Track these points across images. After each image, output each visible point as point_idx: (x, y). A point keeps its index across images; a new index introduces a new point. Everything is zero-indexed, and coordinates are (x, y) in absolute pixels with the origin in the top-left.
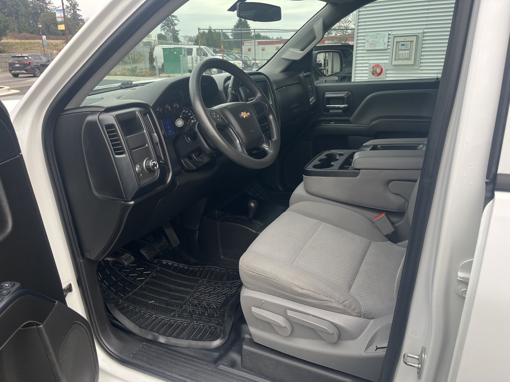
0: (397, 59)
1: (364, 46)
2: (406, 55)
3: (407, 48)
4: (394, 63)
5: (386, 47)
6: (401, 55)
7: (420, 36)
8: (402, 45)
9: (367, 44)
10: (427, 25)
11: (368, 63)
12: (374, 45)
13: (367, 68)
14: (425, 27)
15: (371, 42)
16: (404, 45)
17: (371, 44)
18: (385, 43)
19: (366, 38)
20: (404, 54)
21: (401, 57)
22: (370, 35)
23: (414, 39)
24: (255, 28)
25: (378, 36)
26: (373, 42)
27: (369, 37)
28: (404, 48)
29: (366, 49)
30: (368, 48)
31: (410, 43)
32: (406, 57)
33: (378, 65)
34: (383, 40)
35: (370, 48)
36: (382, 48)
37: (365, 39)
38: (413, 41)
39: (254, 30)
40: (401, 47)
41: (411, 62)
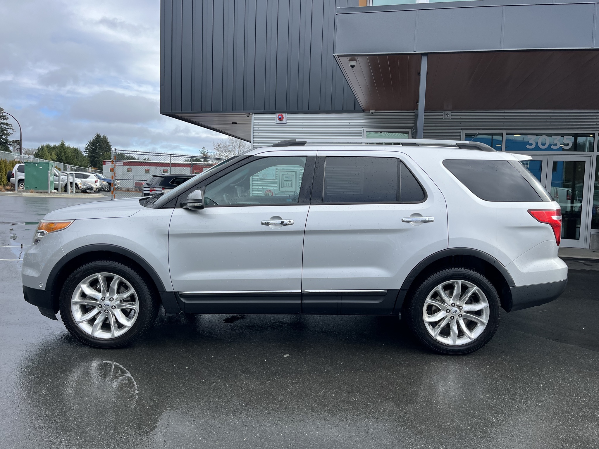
0: (282, 187)
1: (258, 176)
2: (289, 184)
3: (289, 180)
4: (281, 189)
5: (274, 178)
6: (286, 184)
7: (298, 172)
8: (286, 177)
9: (260, 174)
11: (262, 188)
12: (266, 175)
13: (262, 192)
16: (287, 177)
17: (264, 174)
18: (274, 175)
20: (288, 184)
21: (286, 186)
24: (171, 154)
28: (287, 179)
30: (261, 177)
31: (291, 176)
32: (289, 186)
33: (269, 190)
34: (273, 172)
35: (263, 178)
36: (272, 178)
38: (293, 175)
39: (171, 155)
40: (285, 179)
41: (293, 190)
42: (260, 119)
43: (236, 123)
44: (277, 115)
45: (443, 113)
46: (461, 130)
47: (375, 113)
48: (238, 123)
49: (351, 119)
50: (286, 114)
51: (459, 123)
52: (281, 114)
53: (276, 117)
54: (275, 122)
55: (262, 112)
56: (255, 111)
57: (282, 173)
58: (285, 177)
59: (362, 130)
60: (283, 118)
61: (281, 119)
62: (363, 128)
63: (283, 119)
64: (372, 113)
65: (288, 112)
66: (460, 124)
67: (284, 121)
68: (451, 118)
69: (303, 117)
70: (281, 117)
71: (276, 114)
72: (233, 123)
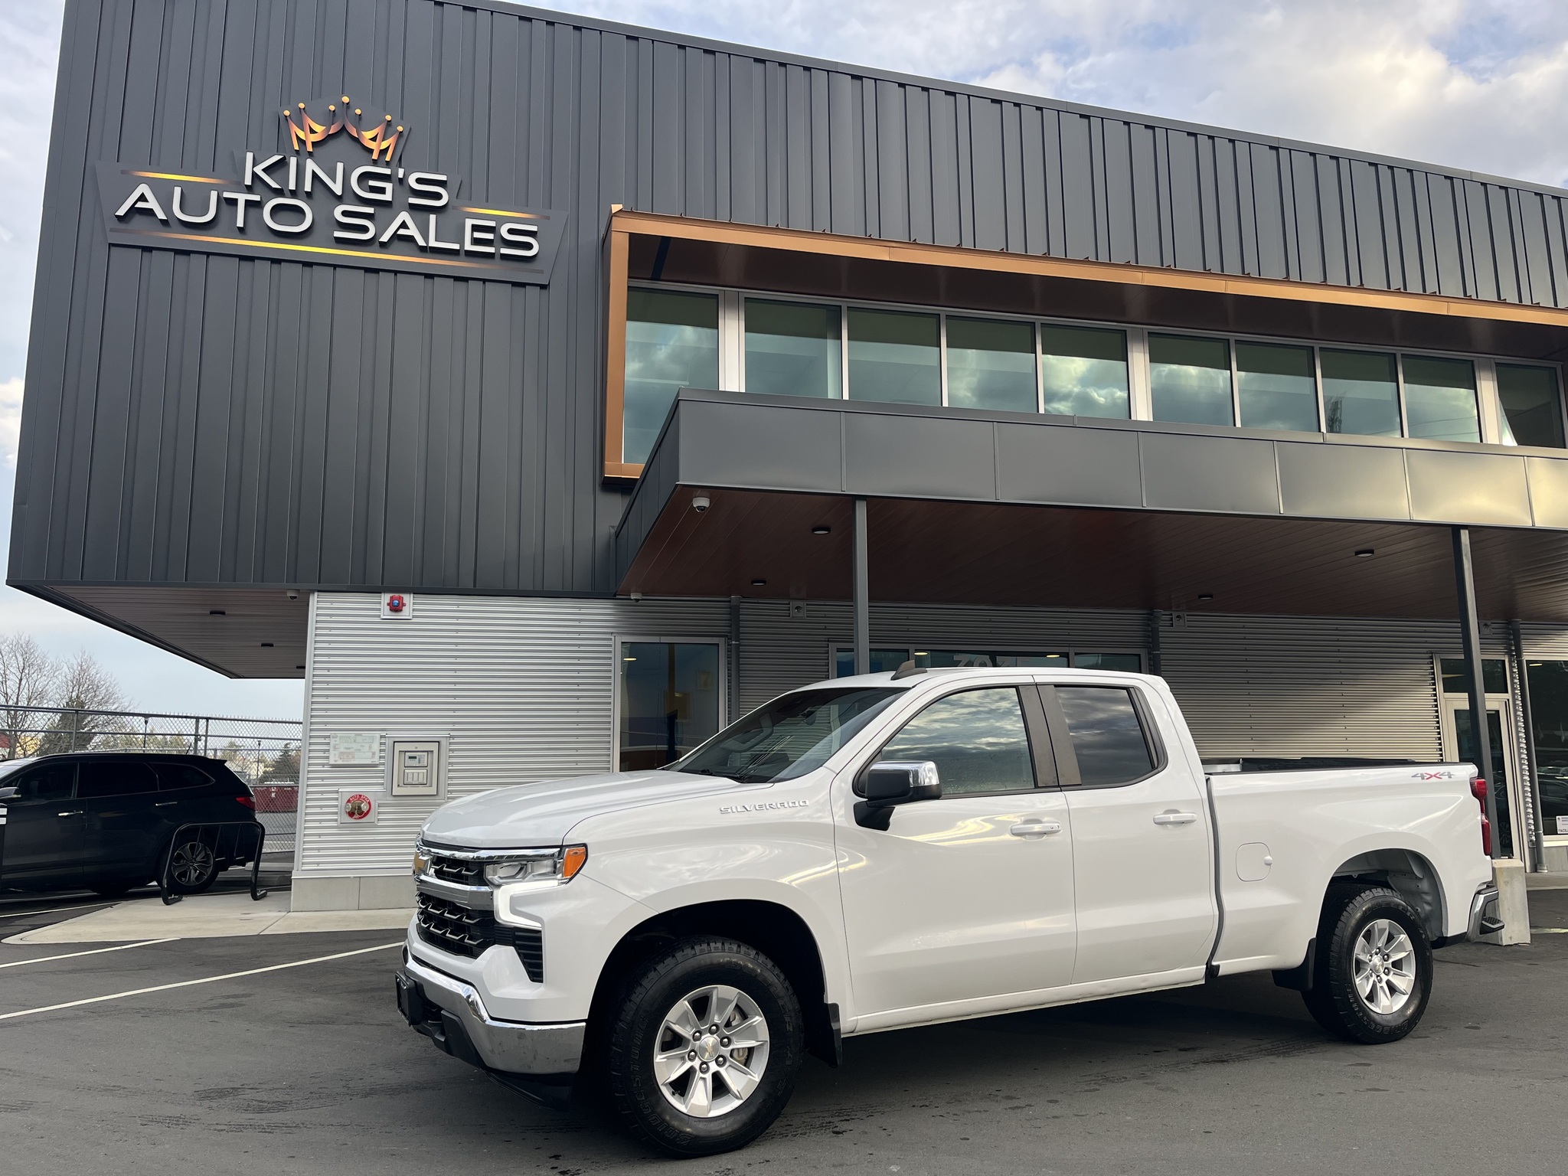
0: (401, 785)
1: (328, 757)
2: (421, 776)
3: (421, 765)
4: (396, 791)
5: (376, 761)
6: (410, 776)
7: (444, 743)
8: (410, 758)
9: (332, 752)
10: (454, 723)
11: (335, 792)
12: (350, 756)
13: (335, 803)
14: (451, 727)
15: (342, 750)
16: (415, 758)
17: (342, 753)
18: (374, 754)
19: (332, 742)
20: (416, 775)
21: (410, 781)
22: (339, 735)
23: (434, 747)
25: (359, 739)
26: (348, 751)
27: (338, 739)
28: (414, 763)
29: (332, 762)
30: (335, 761)
31: (425, 754)
32: (421, 780)
33: (360, 796)
34: (370, 747)
35: (340, 762)
36: (368, 762)
37: (328, 744)
38: (432, 751)
40: (409, 763)
41: (432, 791)
42: (335, 605)
43: (223, 613)
44: (386, 598)
45: (789, 604)
46: (828, 641)
47: (642, 600)
48: (226, 613)
49: (583, 611)
50: (412, 595)
51: (822, 626)
52: (397, 595)
53: (382, 601)
54: (379, 616)
55: (345, 589)
56: (323, 586)
57: (399, 747)
58: (407, 758)
59: (611, 639)
60: (404, 605)
61: (396, 608)
62: (612, 633)
63: (404, 608)
64: (637, 600)
65: (417, 591)
66: (825, 629)
67: (406, 612)
68: (807, 617)
69: (458, 605)
70: (399, 604)
71: (383, 595)
72: (212, 613)
